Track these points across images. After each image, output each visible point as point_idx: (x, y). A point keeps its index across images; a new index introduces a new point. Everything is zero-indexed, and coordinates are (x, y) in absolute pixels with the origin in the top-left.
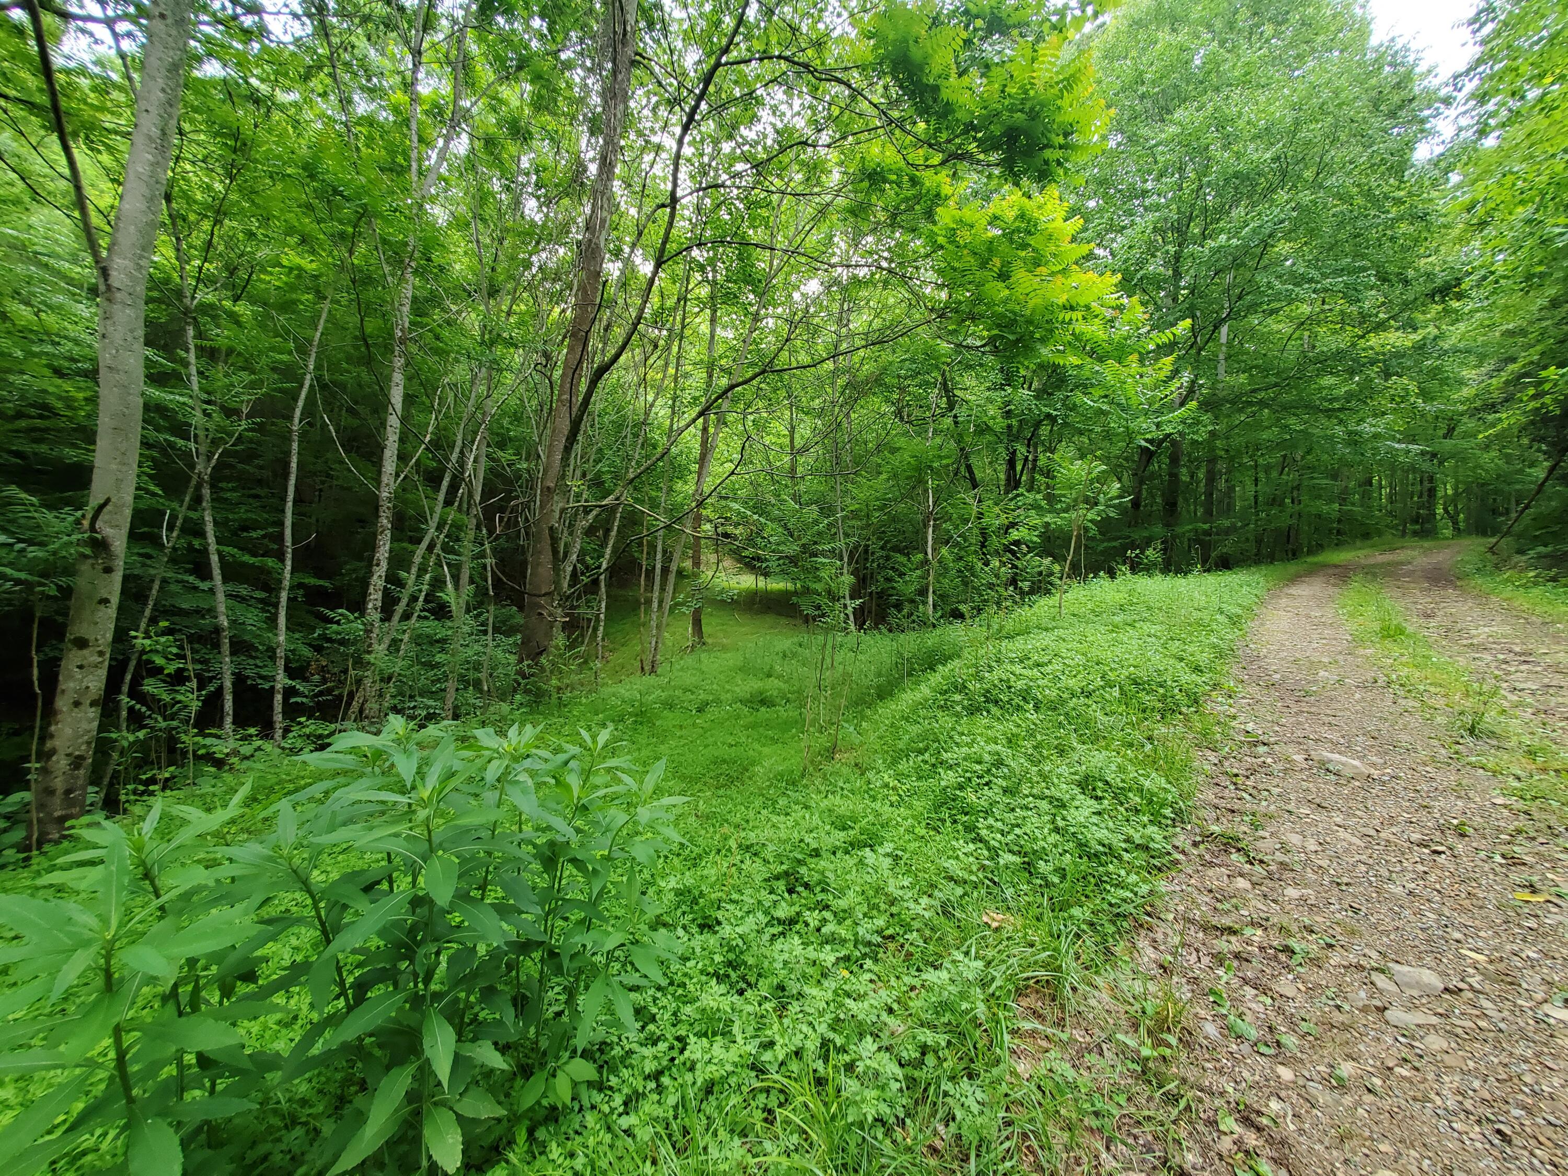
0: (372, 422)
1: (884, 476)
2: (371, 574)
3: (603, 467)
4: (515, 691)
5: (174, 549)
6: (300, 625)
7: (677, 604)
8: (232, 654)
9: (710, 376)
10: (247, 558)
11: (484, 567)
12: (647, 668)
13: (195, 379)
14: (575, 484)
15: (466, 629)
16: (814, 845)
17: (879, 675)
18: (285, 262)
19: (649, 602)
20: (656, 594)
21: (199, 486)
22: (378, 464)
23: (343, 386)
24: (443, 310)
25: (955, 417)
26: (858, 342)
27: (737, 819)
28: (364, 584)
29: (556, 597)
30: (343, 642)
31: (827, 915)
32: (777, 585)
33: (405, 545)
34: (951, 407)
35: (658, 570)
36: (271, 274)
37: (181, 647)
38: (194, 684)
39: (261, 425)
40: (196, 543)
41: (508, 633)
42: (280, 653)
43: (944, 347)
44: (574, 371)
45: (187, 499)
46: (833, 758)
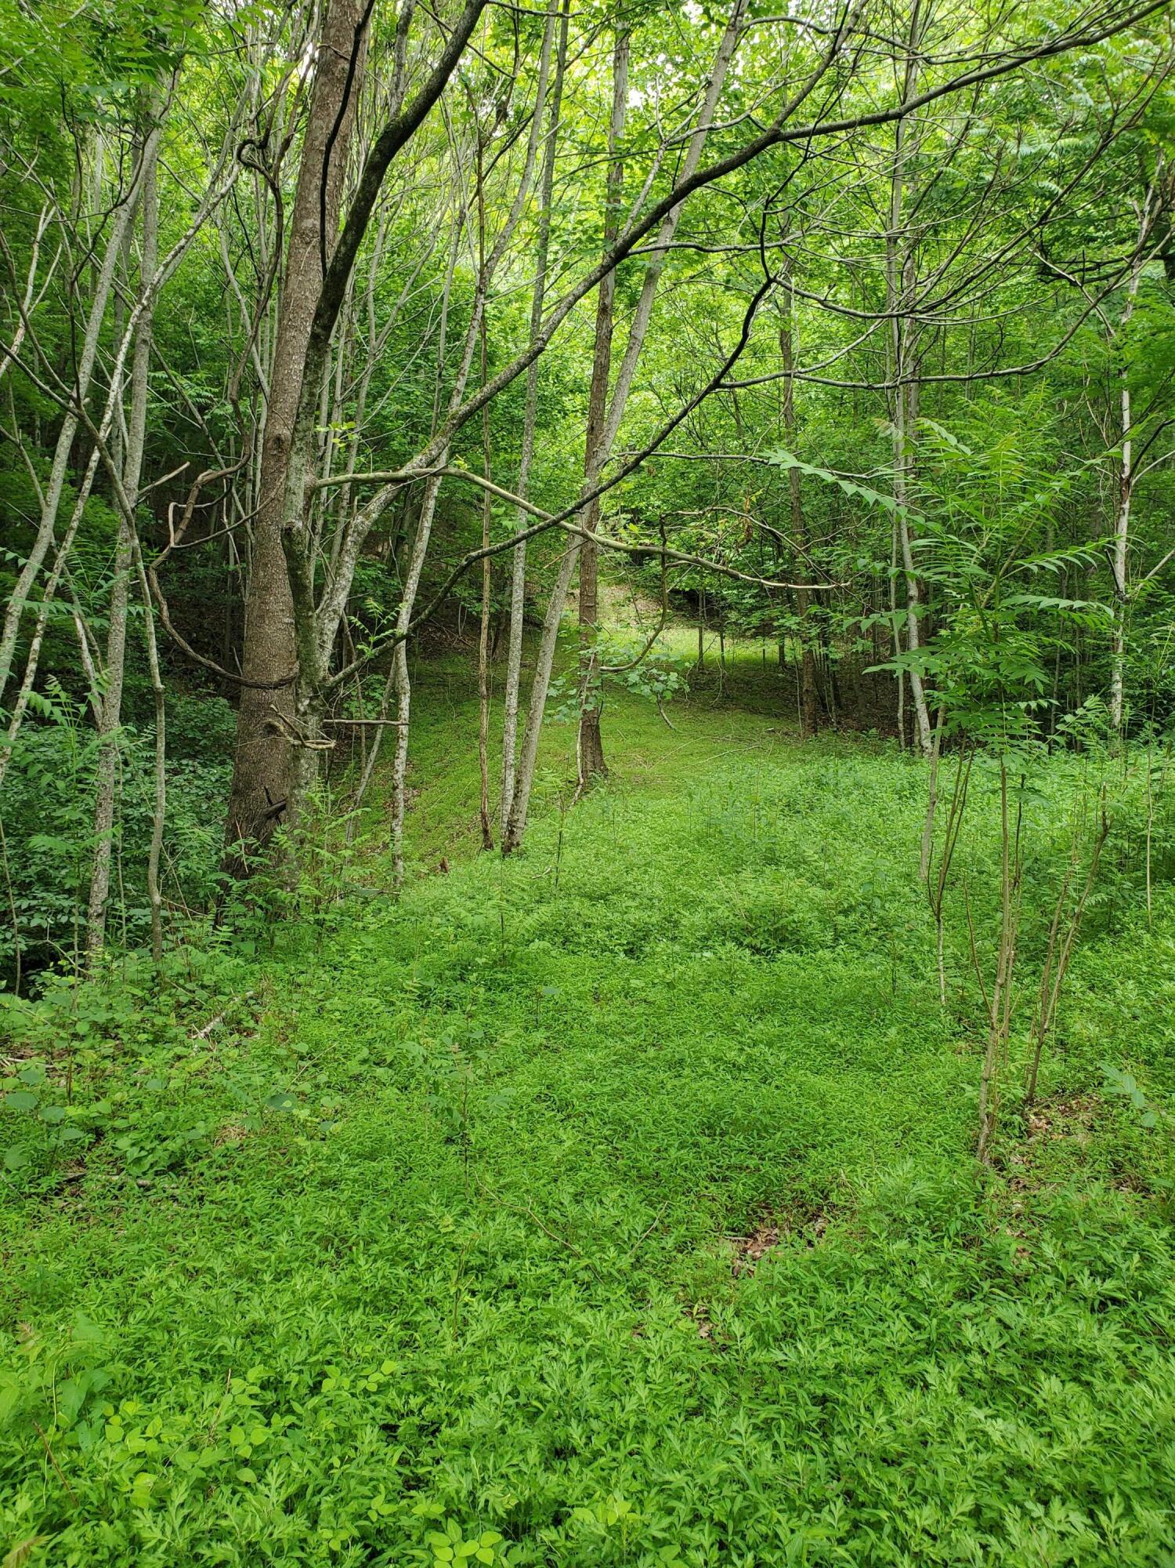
14: (335, 430)
20: (513, 679)
29: (305, 690)
35: (516, 627)
46: (1028, 1131)
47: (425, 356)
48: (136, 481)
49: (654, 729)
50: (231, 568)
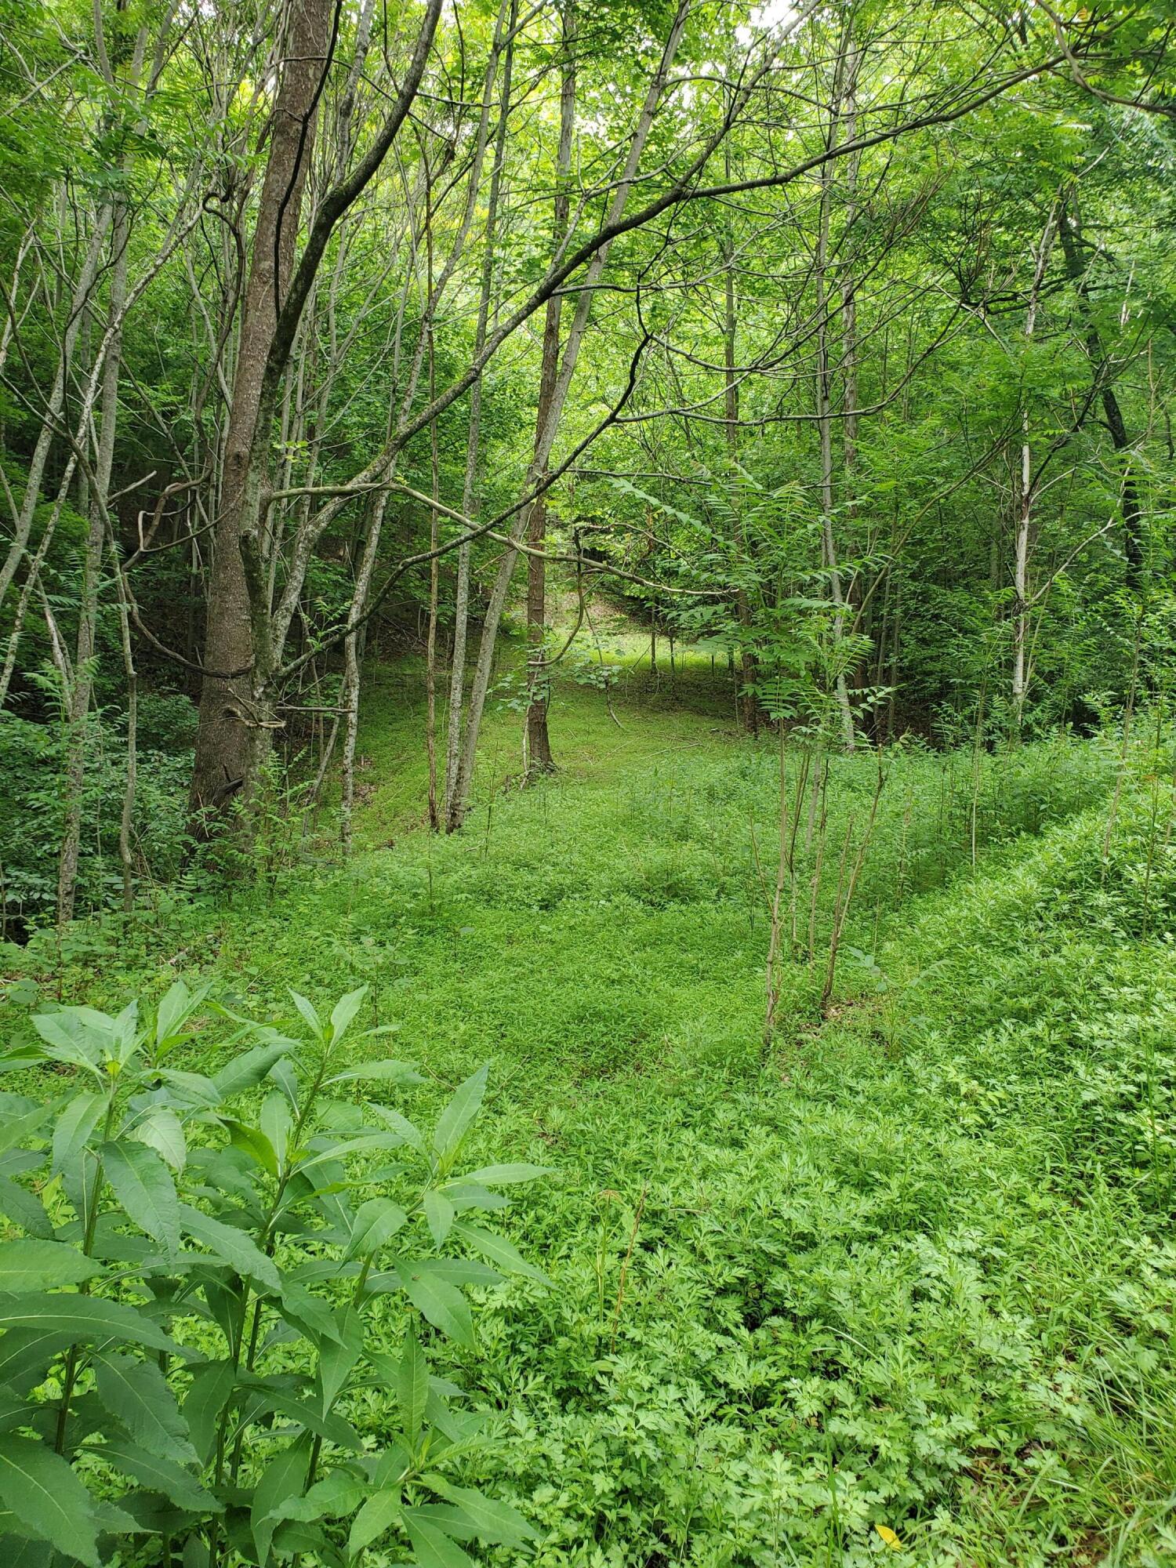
3: (348, 415)
4: (185, 863)
7: (500, 693)
9: (562, 215)
11: (117, 618)
12: (443, 817)
14: (292, 448)
16: (803, 1225)
17: (915, 841)
19: (444, 688)
20: (458, 674)
25: (1085, 291)
27: (632, 1152)
29: (261, 679)
31: (840, 1390)
32: (695, 655)
34: (1074, 268)
35: (461, 627)
41: (174, 747)
43: (1071, 126)
44: (284, 203)
46: (824, 1017)
47: (386, 369)
48: (106, 488)
49: (604, 729)
50: (194, 570)
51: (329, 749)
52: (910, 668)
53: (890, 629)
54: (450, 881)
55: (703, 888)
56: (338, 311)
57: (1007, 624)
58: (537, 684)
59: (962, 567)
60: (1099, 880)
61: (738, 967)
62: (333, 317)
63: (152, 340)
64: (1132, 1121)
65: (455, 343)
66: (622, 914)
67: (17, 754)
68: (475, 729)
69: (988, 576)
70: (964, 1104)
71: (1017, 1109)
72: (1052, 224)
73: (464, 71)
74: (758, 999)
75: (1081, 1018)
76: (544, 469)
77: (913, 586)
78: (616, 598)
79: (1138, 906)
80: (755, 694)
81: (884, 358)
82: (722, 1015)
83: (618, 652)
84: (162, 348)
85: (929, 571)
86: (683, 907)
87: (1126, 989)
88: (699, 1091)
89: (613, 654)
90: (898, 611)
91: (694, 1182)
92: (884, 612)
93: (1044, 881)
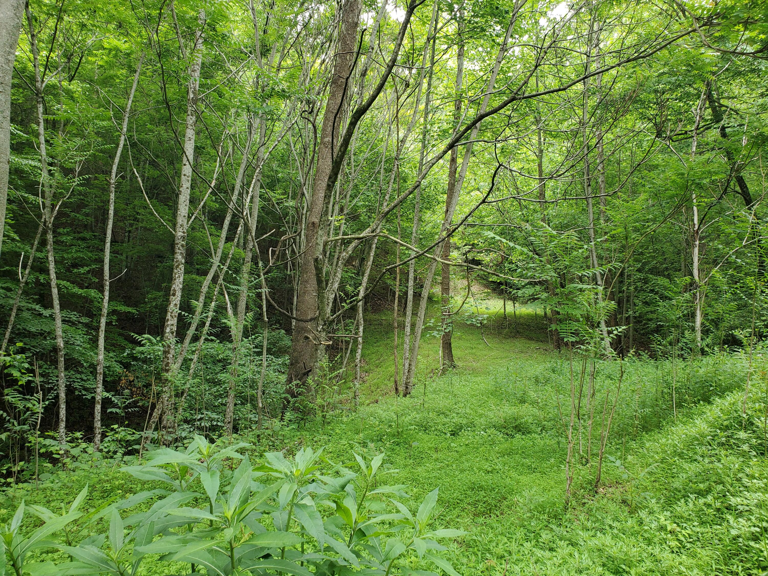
0: (169, 172)
1: (643, 196)
2: (168, 301)
3: (359, 202)
4: (285, 408)
5: (27, 283)
6: (113, 345)
7: (428, 328)
8: (66, 369)
9: (458, 108)
10: (77, 290)
11: (259, 295)
12: (401, 389)
13: (43, 146)
14: (334, 219)
15: (243, 351)
17: (643, 405)
18: (106, 45)
19: (402, 326)
20: (408, 320)
21: (45, 232)
22: (174, 209)
23: (147, 144)
24: (225, 72)
25: (723, 128)
26: (610, 61)
27: (500, 550)
28: (164, 310)
29: (321, 322)
30: (145, 361)
32: (526, 310)
33: (194, 276)
34: (717, 117)
35: (410, 297)
36: (96, 55)
37: (31, 364)
38: (40, 395)
39: (88, 180)
40: (42, 278)
41: (279, 354)
42: (100, 369)
43: (710, 55)
44: (335, 115)
45: (36, 243)
46: (596, 492)
47: (376, 180)
49: (480, 347)
50: (289, 273)
51: (348, 355)
52: (640, 317)
53: (628, 297)
54: (407, 419)
55: (533, 427)
56: (355, 155)
57: (687, 295)
58: (446, 324)
59: (664, 266)
60: (741, 426)
61: (552, 467)
62: (353, 157)
63: (272, 170)
64: (757, 546)
65: (407, 167)
66: (492, 439)
67: (208, 357)
68: (417, 346)
69: (680, 270)
70: (669, 535)
71: (699, 540)
72: (703, 97)
73: (414, 50)
74: (561, 482)
75: (733, 496)
76: (450, 224)
77: (639, 275)
78: (485, 282)
79: (762, 439)
80: (556, 330)
81: (619, 164)
82: (544, 490)
83: (487, 308)
84: (277, 175)
85: (647, 268)
86: (524, 437)
87: (755, 481)
88: (532, 524)
89: (484, 309)
90: (632, 288)
91: (531, 565)
92: (625, 288)
93: (712, 425)
